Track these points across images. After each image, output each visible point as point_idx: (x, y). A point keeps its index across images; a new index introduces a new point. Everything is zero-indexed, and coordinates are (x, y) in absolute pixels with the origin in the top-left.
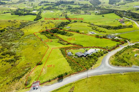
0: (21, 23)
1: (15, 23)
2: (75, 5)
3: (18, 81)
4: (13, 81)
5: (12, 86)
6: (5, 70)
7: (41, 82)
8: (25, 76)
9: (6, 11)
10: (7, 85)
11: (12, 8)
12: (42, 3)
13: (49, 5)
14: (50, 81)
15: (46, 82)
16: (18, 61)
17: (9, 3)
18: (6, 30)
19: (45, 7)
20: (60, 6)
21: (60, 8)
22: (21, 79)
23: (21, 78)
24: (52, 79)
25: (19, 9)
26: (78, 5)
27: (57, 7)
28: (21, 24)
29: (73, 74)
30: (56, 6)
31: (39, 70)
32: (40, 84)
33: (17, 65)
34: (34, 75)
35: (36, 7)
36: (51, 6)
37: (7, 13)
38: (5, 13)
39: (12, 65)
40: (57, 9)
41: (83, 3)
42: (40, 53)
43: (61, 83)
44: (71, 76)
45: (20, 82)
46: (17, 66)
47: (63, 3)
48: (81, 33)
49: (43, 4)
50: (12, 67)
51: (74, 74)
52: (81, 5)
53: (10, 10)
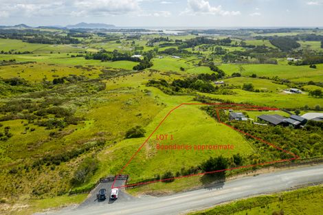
0: (103, 71)
1: (88, 70)
2: (233, 46)
3: (52, 169)
4: (34, 166)
5: (24, 179)
6: (26, 142)
7: (134, 178)
8: (78, 159)
9: (76, 55)
10: (10, 176)
11: (89, 50)
12: (155, 42)
13: (171, 45)
14: (168, 178)
15: (152, 180)
16: (71, 127)
17: (86, 41)
18: (66, 82)
19: (161, 50)
20: (196, 48)
21: (195, 52)
22: (64, 165)
23: (62, 163)
24: (178, 175)
25: (104, 51)
26: (242, 48)
27: (189, 50)
28: (101, 73)
29: (266, 167)
30: (188, 47)
31: (132, 146)
32: (128, 187)
33: (65, 135)
34: (111, 159)
35: (142, 48)
36: (176, 48)
37: (78, 56)
38: (73, 56)
39: (52, 134)
40: (190, 53)
41: (253, 44)
42: (140, 115)
43: (216, 193)
44: (258, 172)
45: (56, 173)
46: (65, 137)
47: (204, 43)
48: (257, 91)
49: (157, 44)
50: (50, 137)
51: (272, 165)
52: (250, 47)
53: (86, 52)
